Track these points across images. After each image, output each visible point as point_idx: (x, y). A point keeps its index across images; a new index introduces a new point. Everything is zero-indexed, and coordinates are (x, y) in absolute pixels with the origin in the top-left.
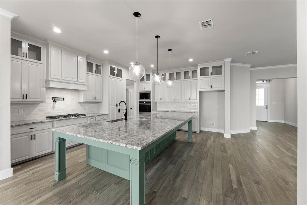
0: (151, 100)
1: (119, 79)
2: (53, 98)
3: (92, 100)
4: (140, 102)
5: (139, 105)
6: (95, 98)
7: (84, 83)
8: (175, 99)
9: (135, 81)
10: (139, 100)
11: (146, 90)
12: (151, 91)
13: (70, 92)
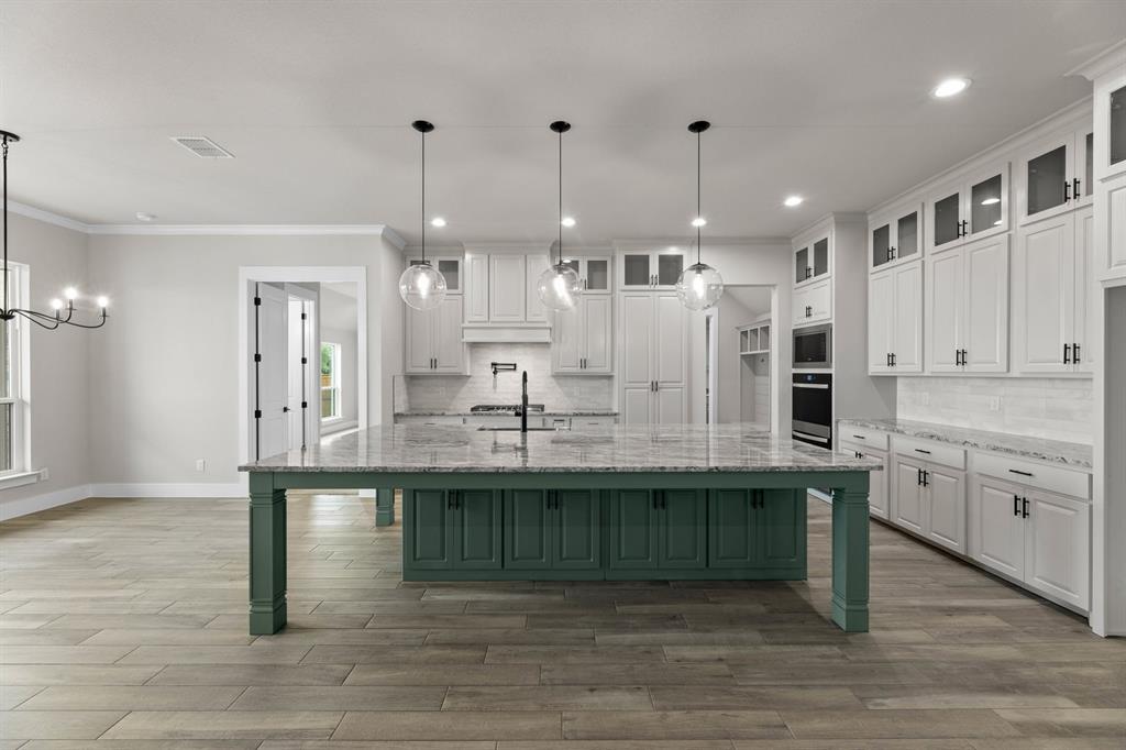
0: (829, 367)
1: (663, 293)
2: (494, 364)
3: (577, 370)
4: (797, 378)
5: (794, 388)
6: (584, 363)
7: (545, 322)
8: (961, 357)
9: (774, 286)
10: (794, 367)
11: (813, 318)
12: (833, 321)
13: (529, 350)
